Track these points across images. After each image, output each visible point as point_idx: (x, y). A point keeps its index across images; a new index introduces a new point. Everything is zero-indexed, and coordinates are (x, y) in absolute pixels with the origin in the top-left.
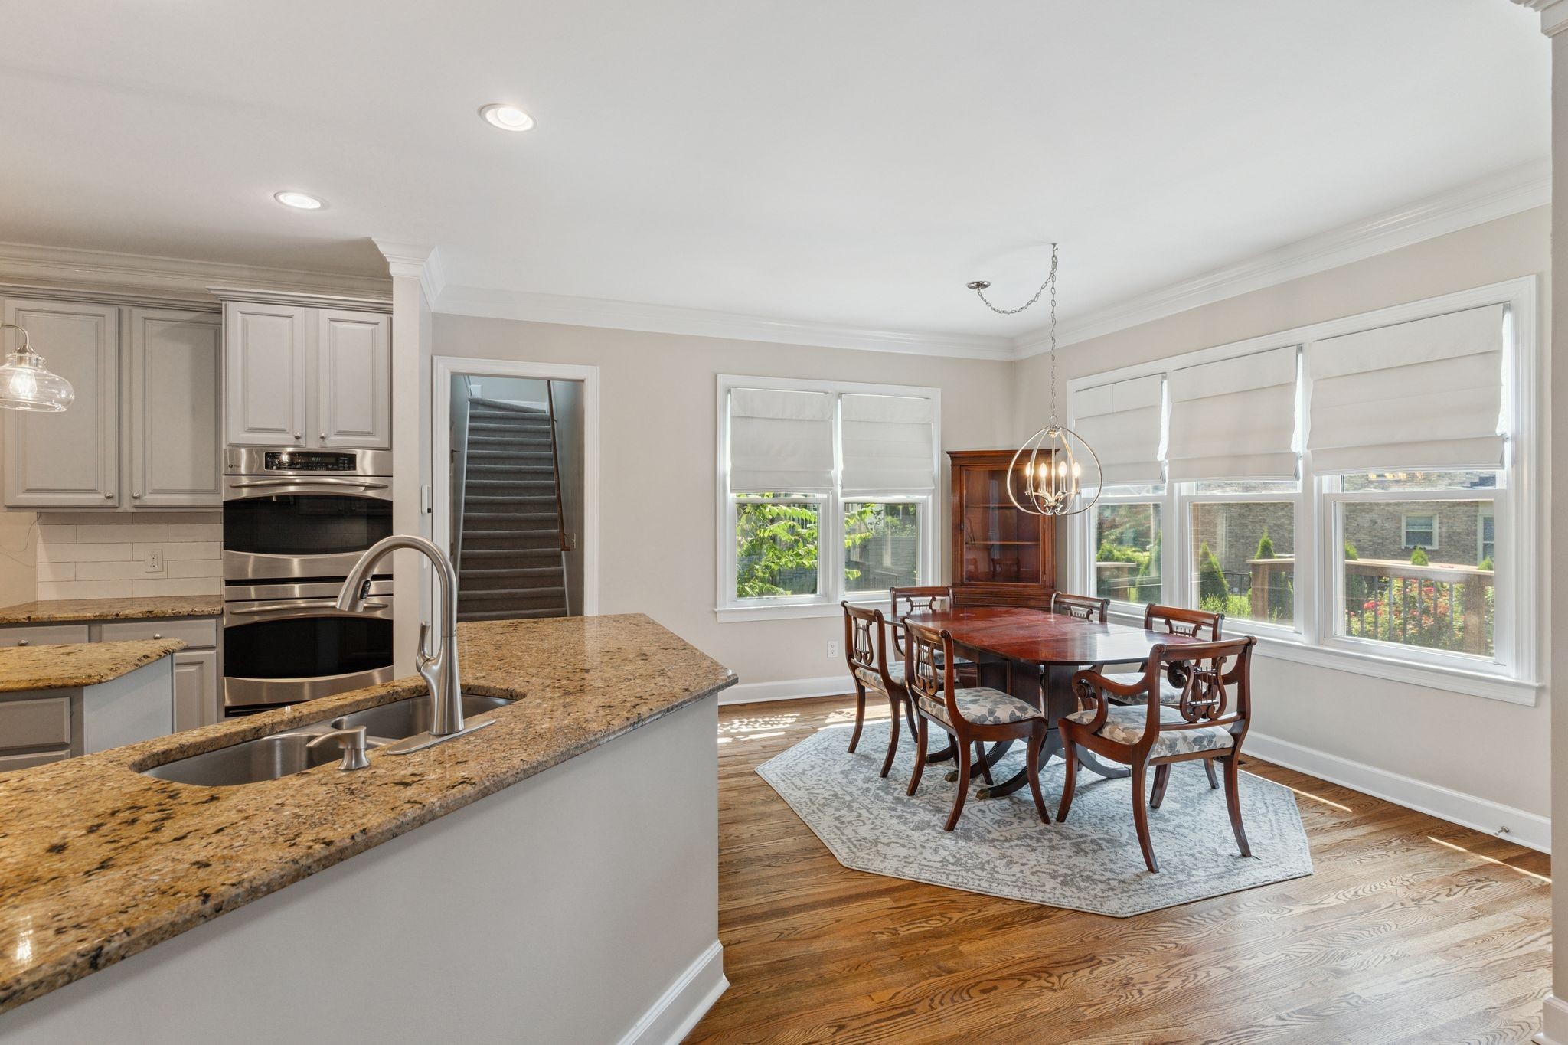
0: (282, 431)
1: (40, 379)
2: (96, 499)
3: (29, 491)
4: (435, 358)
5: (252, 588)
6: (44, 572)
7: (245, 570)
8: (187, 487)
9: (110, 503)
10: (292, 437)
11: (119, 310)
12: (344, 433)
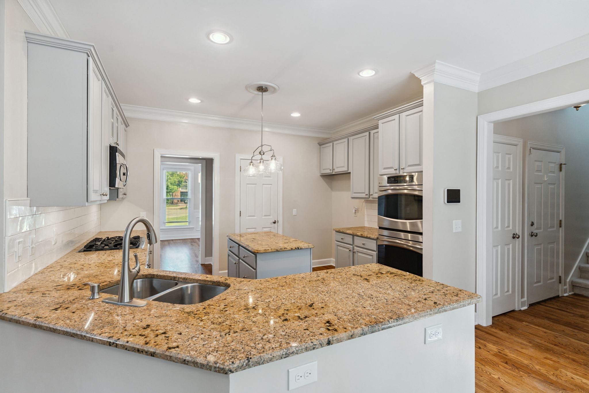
0: (390, 168)
10: (393, 170)
12: (409, 166)
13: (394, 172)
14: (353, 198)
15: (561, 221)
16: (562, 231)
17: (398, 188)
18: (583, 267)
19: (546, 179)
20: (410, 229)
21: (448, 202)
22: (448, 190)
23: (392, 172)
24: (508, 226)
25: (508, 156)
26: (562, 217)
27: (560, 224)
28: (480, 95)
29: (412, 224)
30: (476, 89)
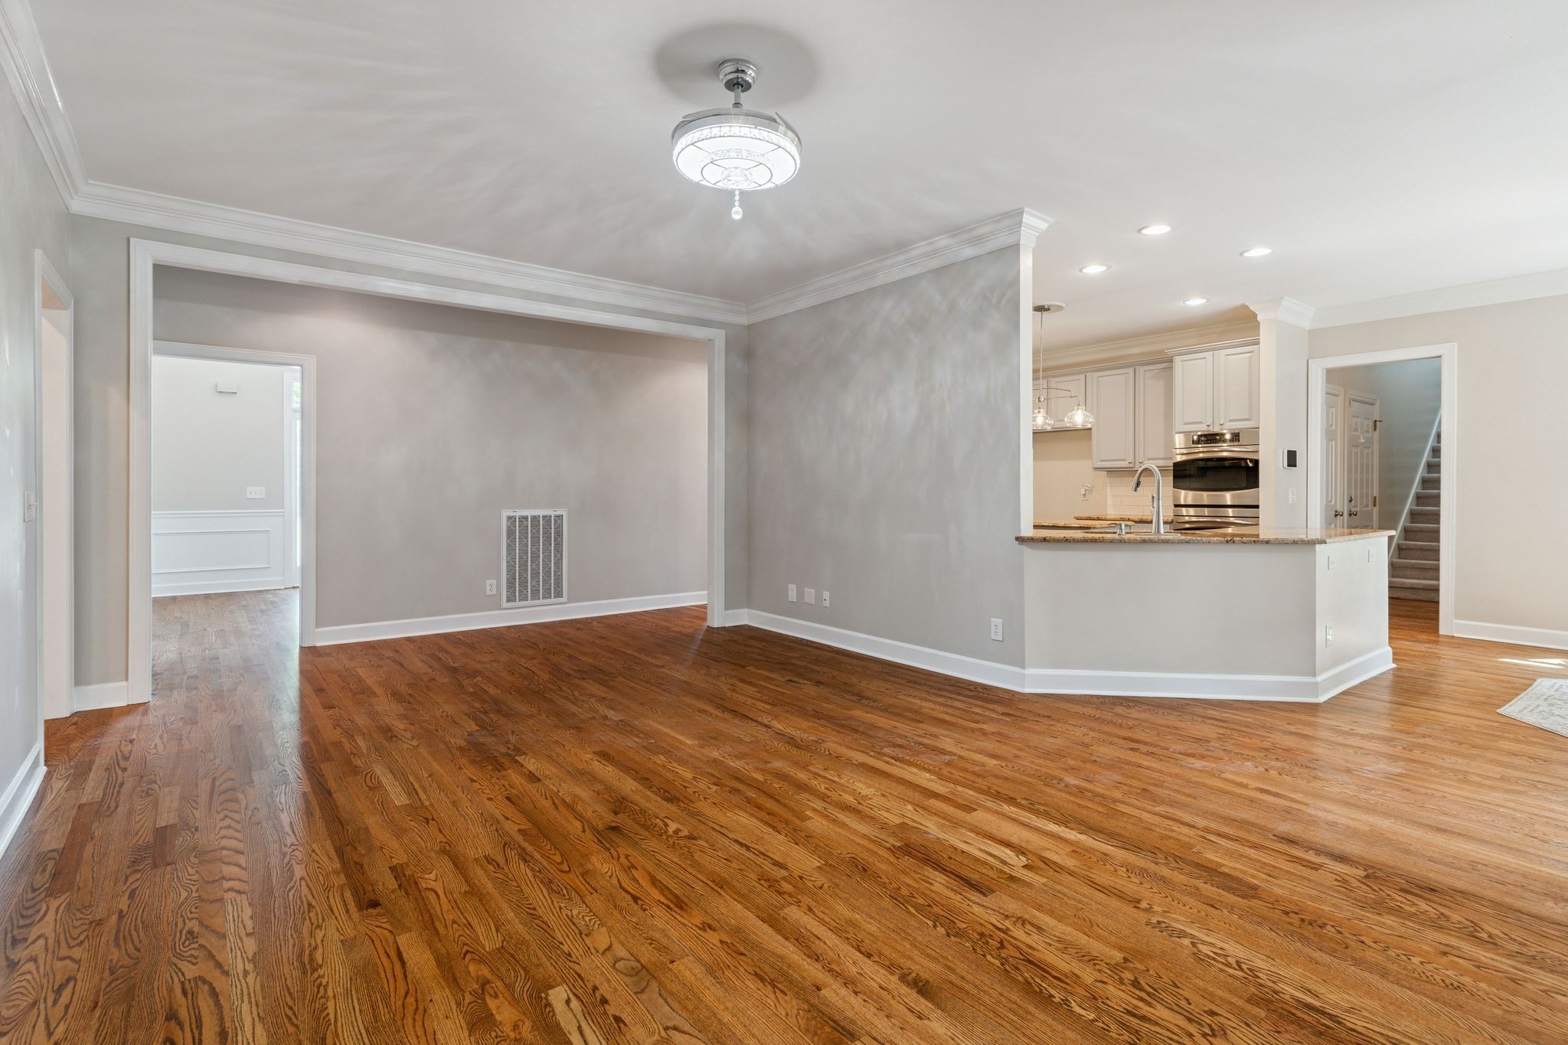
0: (1201, 423)
1: (1084, 414)
2: (1124, 464)
3: (1102, 461)
4: (1310, 361)
5: (1184, 509)
6: (1110, 501)
7: (1180, 500)
8: (1162, 456)
9: (1131, 465)
10: (1205, 425)
11: (1135, 369)
12: (1231, 421)
13: (1206, 428)
14: (1096, 469)
15: (1375, 498)
16: (1376, 510)
17: (1216, 449)
18: (1396, 563)
19: (1362, 441)
20: (1231, 502)
21: (1288, 466)
22: (1288, 451)
23: (1202, 429)
24: (1331, 501)
25: (1330, 409)
26: (1376, 493)
27: (1375, 502)
28: (1312, 333)
29: (1233, 497)
30: (1307, 325)
